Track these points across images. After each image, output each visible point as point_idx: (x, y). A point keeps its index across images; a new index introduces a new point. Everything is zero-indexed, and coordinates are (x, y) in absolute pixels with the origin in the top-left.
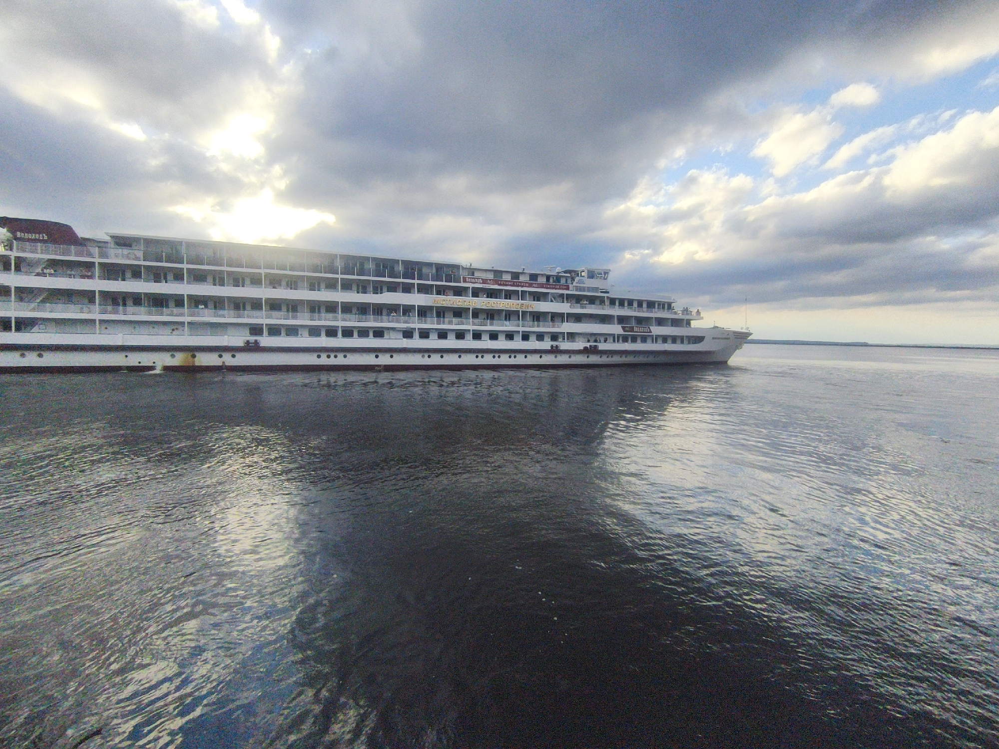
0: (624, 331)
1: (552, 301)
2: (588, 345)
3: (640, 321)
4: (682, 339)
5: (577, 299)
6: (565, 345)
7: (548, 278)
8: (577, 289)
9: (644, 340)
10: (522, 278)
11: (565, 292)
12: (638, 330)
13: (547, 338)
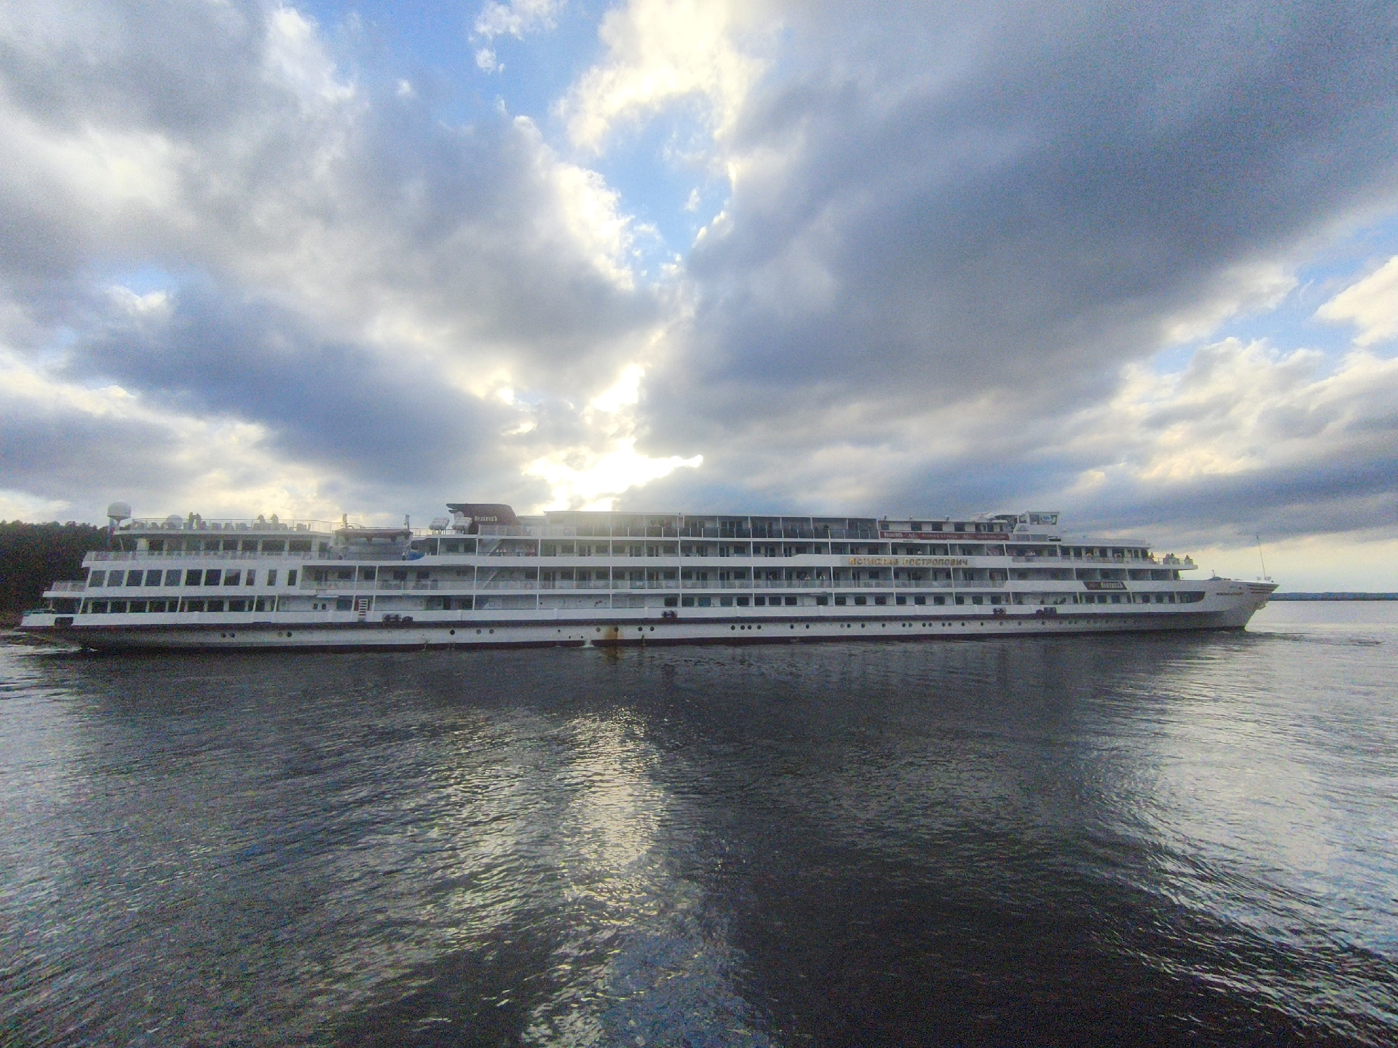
0: (1088, 589)
1: (988, 555)
2: (1042, 608)
3: (1106, 574)
4: (1171, 597)
5: (1020, 551)
6: (1012, 609)
7: (977, 526)
8: (1019, 538)
9: (1116, 599)
10: (946, 529)
11: (1004, 543)
12: (1108, 587)
13: (986, 601)
